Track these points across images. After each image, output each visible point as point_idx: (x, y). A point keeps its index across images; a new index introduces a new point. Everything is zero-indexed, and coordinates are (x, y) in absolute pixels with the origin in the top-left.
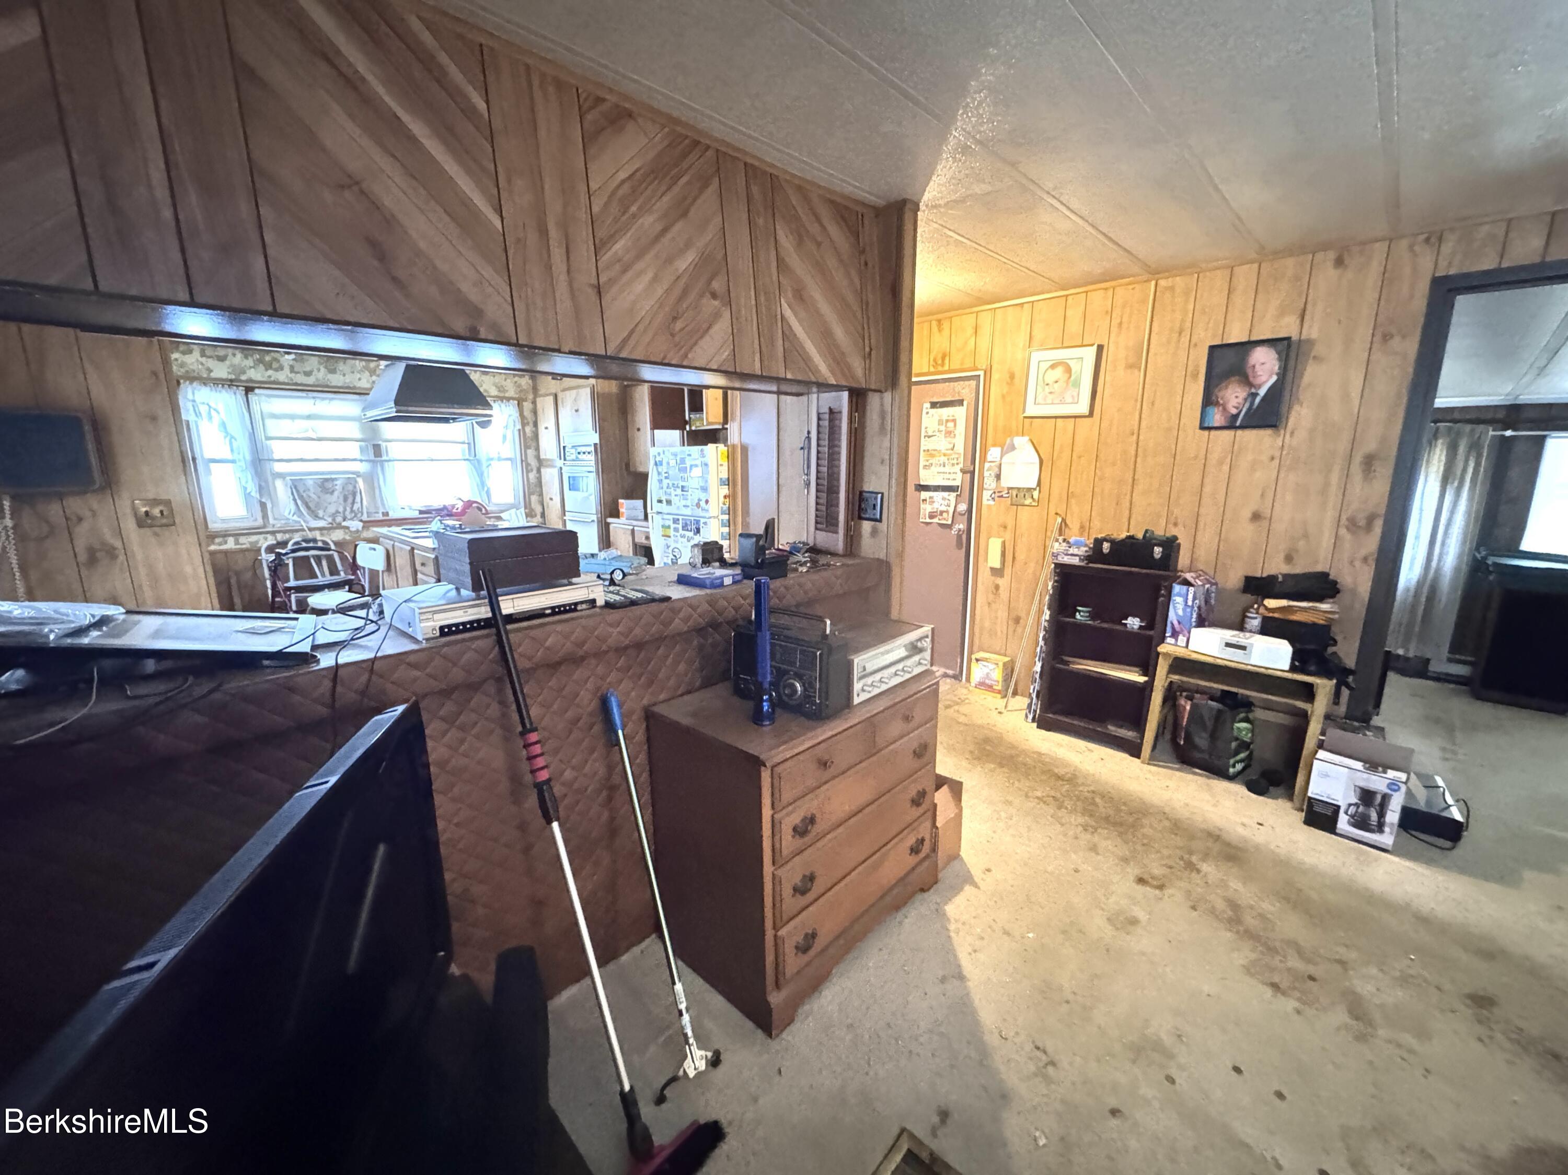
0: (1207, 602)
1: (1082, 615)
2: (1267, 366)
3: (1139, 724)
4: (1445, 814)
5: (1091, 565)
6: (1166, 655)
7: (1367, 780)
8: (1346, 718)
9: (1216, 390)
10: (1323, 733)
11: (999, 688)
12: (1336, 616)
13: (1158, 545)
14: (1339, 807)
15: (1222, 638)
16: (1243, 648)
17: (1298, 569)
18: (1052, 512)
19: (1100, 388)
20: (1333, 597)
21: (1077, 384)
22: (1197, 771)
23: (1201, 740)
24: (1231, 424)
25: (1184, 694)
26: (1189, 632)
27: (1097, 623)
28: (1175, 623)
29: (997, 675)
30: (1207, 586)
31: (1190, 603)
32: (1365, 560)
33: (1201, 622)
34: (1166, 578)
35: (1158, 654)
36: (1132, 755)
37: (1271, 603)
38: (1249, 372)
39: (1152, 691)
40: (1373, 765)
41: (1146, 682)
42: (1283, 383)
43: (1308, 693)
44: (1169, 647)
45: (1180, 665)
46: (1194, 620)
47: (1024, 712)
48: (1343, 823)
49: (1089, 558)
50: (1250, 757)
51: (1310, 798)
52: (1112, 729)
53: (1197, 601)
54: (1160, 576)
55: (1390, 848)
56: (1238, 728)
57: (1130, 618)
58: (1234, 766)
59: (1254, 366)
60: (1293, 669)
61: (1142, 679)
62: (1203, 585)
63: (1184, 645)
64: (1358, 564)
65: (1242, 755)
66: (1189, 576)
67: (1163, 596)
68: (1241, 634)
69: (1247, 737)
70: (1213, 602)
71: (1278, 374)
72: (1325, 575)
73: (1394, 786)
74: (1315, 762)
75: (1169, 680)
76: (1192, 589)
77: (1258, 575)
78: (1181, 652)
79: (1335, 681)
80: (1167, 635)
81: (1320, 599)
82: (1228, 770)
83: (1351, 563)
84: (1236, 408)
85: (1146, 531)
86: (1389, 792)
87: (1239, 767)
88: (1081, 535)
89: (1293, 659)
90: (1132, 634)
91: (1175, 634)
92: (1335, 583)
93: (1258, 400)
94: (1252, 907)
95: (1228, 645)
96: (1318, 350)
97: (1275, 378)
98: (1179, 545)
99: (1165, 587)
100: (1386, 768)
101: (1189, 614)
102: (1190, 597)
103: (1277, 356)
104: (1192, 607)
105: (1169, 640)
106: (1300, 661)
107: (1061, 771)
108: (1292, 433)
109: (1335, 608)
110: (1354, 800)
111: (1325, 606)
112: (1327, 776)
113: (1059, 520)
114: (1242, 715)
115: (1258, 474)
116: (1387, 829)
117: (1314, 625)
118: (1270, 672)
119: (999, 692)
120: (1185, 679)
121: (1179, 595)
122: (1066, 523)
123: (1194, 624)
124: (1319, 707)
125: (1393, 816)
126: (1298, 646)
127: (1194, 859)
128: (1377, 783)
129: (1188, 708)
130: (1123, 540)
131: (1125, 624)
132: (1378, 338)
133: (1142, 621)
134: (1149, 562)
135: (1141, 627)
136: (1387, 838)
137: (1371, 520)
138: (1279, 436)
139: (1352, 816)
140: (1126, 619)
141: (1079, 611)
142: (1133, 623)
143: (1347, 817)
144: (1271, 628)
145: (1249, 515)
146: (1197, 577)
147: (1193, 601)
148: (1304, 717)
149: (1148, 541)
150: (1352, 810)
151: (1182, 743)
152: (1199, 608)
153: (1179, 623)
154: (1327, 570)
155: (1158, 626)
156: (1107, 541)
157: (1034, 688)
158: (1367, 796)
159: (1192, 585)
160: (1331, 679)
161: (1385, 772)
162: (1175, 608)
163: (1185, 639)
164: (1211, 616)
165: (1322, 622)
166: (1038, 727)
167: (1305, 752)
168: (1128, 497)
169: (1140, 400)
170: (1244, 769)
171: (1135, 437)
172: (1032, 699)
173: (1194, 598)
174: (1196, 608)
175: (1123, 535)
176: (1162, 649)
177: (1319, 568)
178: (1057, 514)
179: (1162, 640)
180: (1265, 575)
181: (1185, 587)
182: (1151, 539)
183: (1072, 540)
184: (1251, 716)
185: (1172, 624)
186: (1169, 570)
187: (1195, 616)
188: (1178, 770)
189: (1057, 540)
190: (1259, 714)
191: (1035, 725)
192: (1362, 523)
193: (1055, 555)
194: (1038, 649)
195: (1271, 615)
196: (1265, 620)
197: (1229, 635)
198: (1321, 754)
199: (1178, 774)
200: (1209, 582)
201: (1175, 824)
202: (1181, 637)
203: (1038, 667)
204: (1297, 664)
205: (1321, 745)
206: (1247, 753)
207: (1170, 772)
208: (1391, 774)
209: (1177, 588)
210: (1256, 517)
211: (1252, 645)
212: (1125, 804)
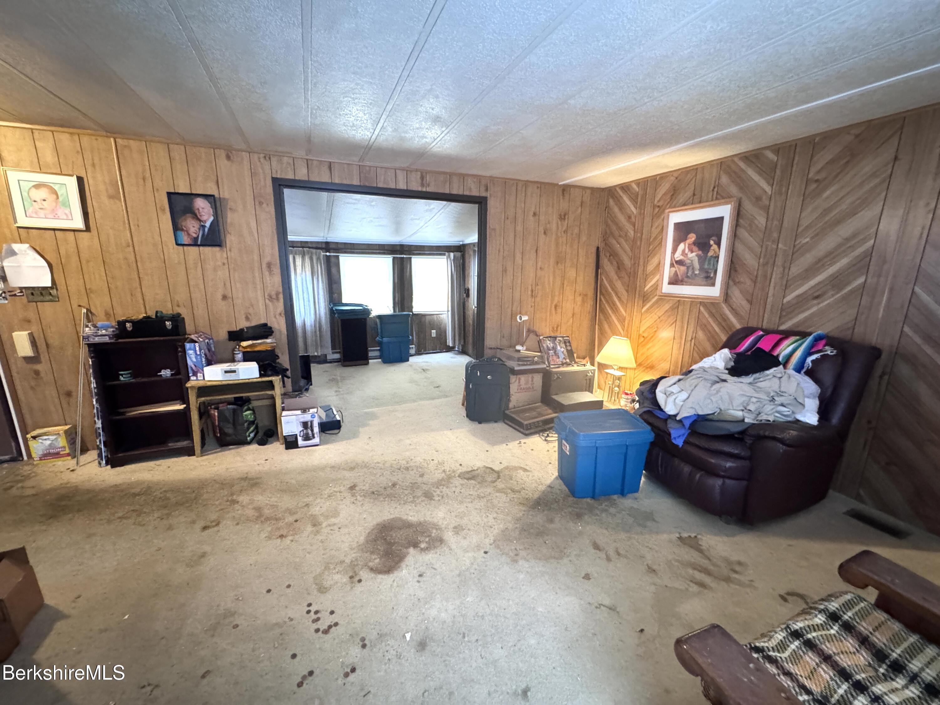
0: (209, 350)
1: (124, 377)
2: (206, 210)
3: (188, 435)
4: (334, 419)
5: (120, 341)
6: (192, 387)
7: (304, 417)
8: (293, 392)
9: (180, 221)
10: (283, 403)
11: (67, 451)
12: (275, 344)
13: (168, 321)
14: (296, 435)
15: (222, 369)
16: (234, 371)
17: (253, 324)
18: (75, 306)
19: (90, 210)
20: (271, 335)
21: (66, 204)
22: (231, 447)
23: (229, 430)
24: (195, 243)
25: (213, 407)
26: (203, 370)
27: (139, 380)
28: (193, 366)
29: (62, 442)
30: (206, 341)
31: (198, 353)
32: (280, 314)
33: (209, 363)
34: (179, 341)
35: (187, 388)
36: (190, 455)
37: (244, 344)
38: (197, 212)
39: (190, 412)
40: (304, 411)
41: (185, 408)
42: (218, 221)
43: (271, 387)
44: (193, 382)
45: (204, 391)
46: (204, 362)
47: (97, 461)
48: (300, 442)
49: (117, 336)
50: (257, 428)
51: (285, 436)
52: (171, 445)
53: (203, 351)
54: (174, 340)
55: (319, 443)
56: (246, 415)
57: (162, 371)
58: (249, 436)
59: (198, 209)
60: (261, 375)
61: (182, 407)
62: (204, 341)
63: (202, 378)
64: (277, 316)
65: (252, 429)
66: (193, 337)
67: (180, 352)
68: (232, 364)
69: (251, 418)
70: (213, 349)
71: (213, 215)
72: (265, 325)
73: (313, 416)
74: (282, 418)
75: (199, 402)
76: (197, 345)
77: (235, 330)
78: (201, 383)
79: (280, 376)
80: (190, 375)
81: (267, 338)
82: (247, 439)
83: (275, 317)
84: (196, 233)
85: (157, 312)
86: (312, 419)
87: (252, 435)
88: (108, 319)
89: (260, 371)
90: (166, 381)
91: (195, 374)
92: (271, 328)
93: (206, 230)
94: (267, 504)
95: (226, 372)
96: (231, 204)
97: (212, 218)
98: (183, 318)
99: (180, 346)
100: (309, 409)
101: (199, 360)
102: (197, 349)
103: (210, 205)
104: (200, 355)
105: (192, 378)
106: (263, 370)
107: (137, 490)
108: (230, 250)
109: (274, 341)
110: (302, 429)
111: (269, 341)
112: (288, 422)
113: (84, 311)
114: (246, 408)
115: (219, 273)
116: (316, 436)
117: (267, 351)
118: (251, 380)
119: (68, 455)
120: (208, 398)
121: (190, 349)
122: (91, 312)
123: (205, 365)
124: (278, 391)
125: (316, 429)
126: (261, 363)
127: (235, 497)
128: (307, 417)
129: (216, 414)
130: (141, 320)
131: (161, 375)
132: (257, 203)
133: (171, 370)
134: (164, 332)
135: (172, 375)
136: (316, 440)
137: (277, 294)
138: (224, 251)
139: (303, 437)
140: (160, 372)
141: (122, 375)
142: (166, 373)
143: (301, 438)
144: (248, 357)
145: (221, 297)
146: (200, 336)
147: (200, 351)
148: (273, 398)
149: (160, 319)
150: (302, 433)
151: (219, 435)
152: (205, 355)
153: (195, 366)
154: (266, 322)
155: (183, 371)
156: (128, 322)
157: (100, 441)
158: (305, 425)
159: (195, 342)
160: (278, 376)
161: (309, 411)
162: (190, 358)
163: (202, 375)
164: (215, 357)
165: (269, 349)
166: (112, 467)
167: (278, 415)
168: (139, 290)
169: (127, 222)
170: (255, 435)
171: (131, 248)
172: (101, 449)
173: (200, 350)
174: (203, 355)
175: (141, 317)
176: (188, 385)
177: (263, 321)
178: (80, 306)
179: (188, 379)
180: (238, 329)
181: (193, 344)
182: (162, 317)
183: (99, 324)
184: (250, 406)
185: (192, 368)
186: (179, 335)
187: (204, 360)
188: (219, 452)
189: (87, 326)
190: (255, 404)
191: (109, 467)
192: (274, 297)
193: (86, 338)
194: (95, 411)
195: (246, 350)
196: (244, 353)
197: (226, 366)
198: (284, 413)
199: (220, 454)
200: (207, 338)
201: (222, 484)
202: (199, 375)
203: (99, 424)
204: (262, 372)
205: (283, 409)
206: (254, 426)
207: (215, 455)
208: (312, 411)
209: (188, 345)
210: (225, 297)
211: (238, 369)
212: (189, 488)
